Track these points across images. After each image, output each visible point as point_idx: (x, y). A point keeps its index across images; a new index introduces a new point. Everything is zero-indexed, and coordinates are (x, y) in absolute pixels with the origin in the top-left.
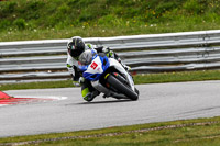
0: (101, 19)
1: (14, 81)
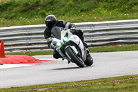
0: (93, 11)
1: (39, 50)
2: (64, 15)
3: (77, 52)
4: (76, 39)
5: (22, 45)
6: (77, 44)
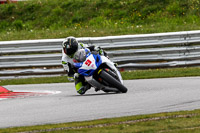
0: (91, 21)
1: (13, 77)
2: (48, 27)
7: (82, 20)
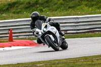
2: (56, 11)
3: (53, 40)
4: (54, 30)
5: (26, 32)
6: (54, 33)
7: (73, 7)
